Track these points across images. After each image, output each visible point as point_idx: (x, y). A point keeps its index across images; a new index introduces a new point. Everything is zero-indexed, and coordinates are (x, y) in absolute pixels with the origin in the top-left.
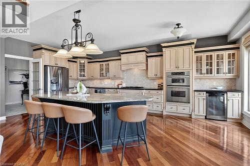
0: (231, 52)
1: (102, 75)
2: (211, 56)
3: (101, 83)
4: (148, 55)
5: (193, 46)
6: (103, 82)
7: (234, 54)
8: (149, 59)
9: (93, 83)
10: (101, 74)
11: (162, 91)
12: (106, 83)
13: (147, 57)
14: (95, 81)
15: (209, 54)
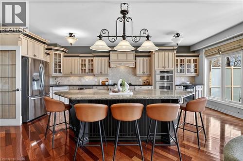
0: (195, 58)
1: (84, 71)
2: (183, 60)
3: (80, 80)
4: (137, 54)
5: (175, 51)
6: (82, 79)
7: (196, 60)
8: (137, 58)
9: (69, 81)
10: (82, 70)
11: (152, 87)
12: (87, 80)
13: (136, 56)
14: (72, 78)
15: (182, 58)
